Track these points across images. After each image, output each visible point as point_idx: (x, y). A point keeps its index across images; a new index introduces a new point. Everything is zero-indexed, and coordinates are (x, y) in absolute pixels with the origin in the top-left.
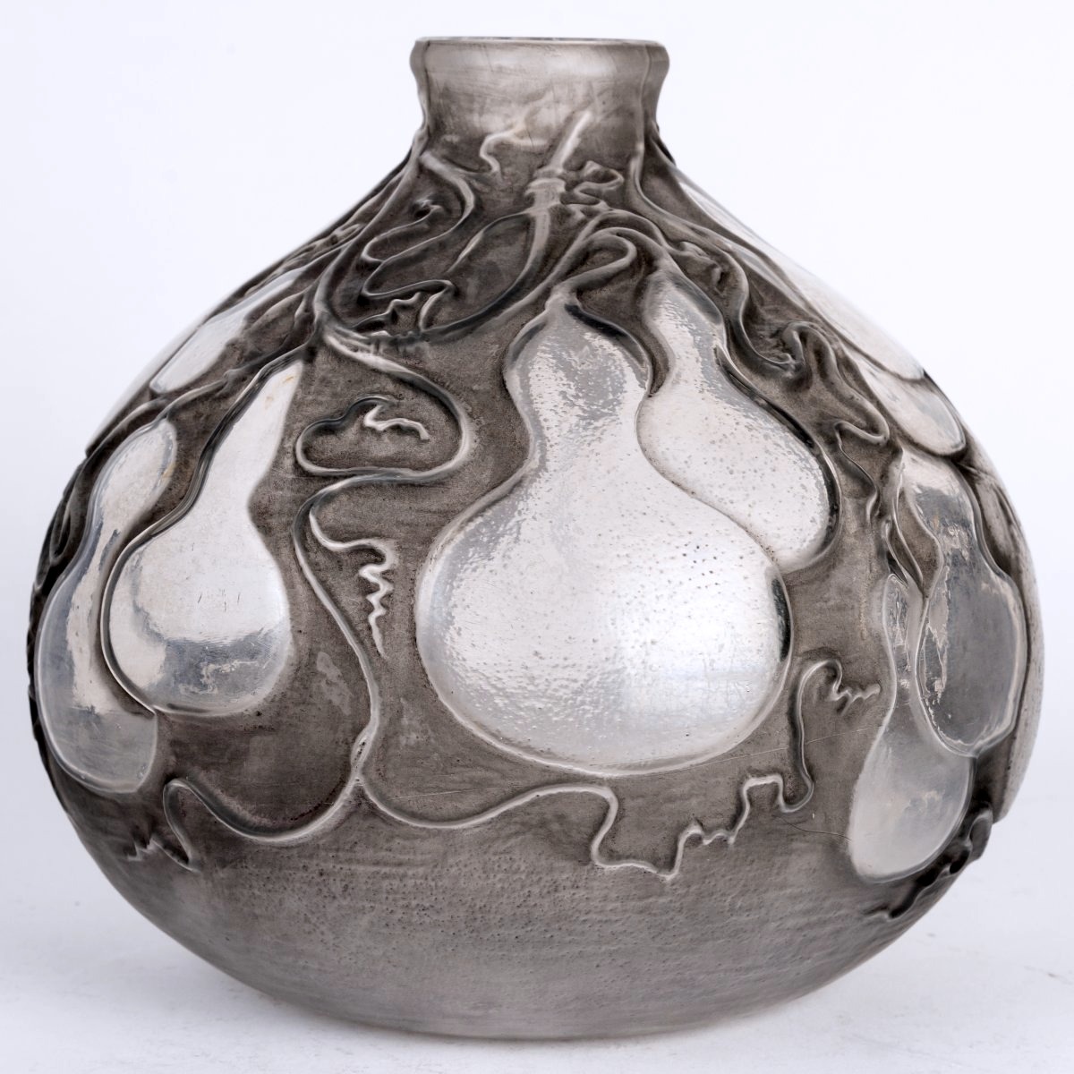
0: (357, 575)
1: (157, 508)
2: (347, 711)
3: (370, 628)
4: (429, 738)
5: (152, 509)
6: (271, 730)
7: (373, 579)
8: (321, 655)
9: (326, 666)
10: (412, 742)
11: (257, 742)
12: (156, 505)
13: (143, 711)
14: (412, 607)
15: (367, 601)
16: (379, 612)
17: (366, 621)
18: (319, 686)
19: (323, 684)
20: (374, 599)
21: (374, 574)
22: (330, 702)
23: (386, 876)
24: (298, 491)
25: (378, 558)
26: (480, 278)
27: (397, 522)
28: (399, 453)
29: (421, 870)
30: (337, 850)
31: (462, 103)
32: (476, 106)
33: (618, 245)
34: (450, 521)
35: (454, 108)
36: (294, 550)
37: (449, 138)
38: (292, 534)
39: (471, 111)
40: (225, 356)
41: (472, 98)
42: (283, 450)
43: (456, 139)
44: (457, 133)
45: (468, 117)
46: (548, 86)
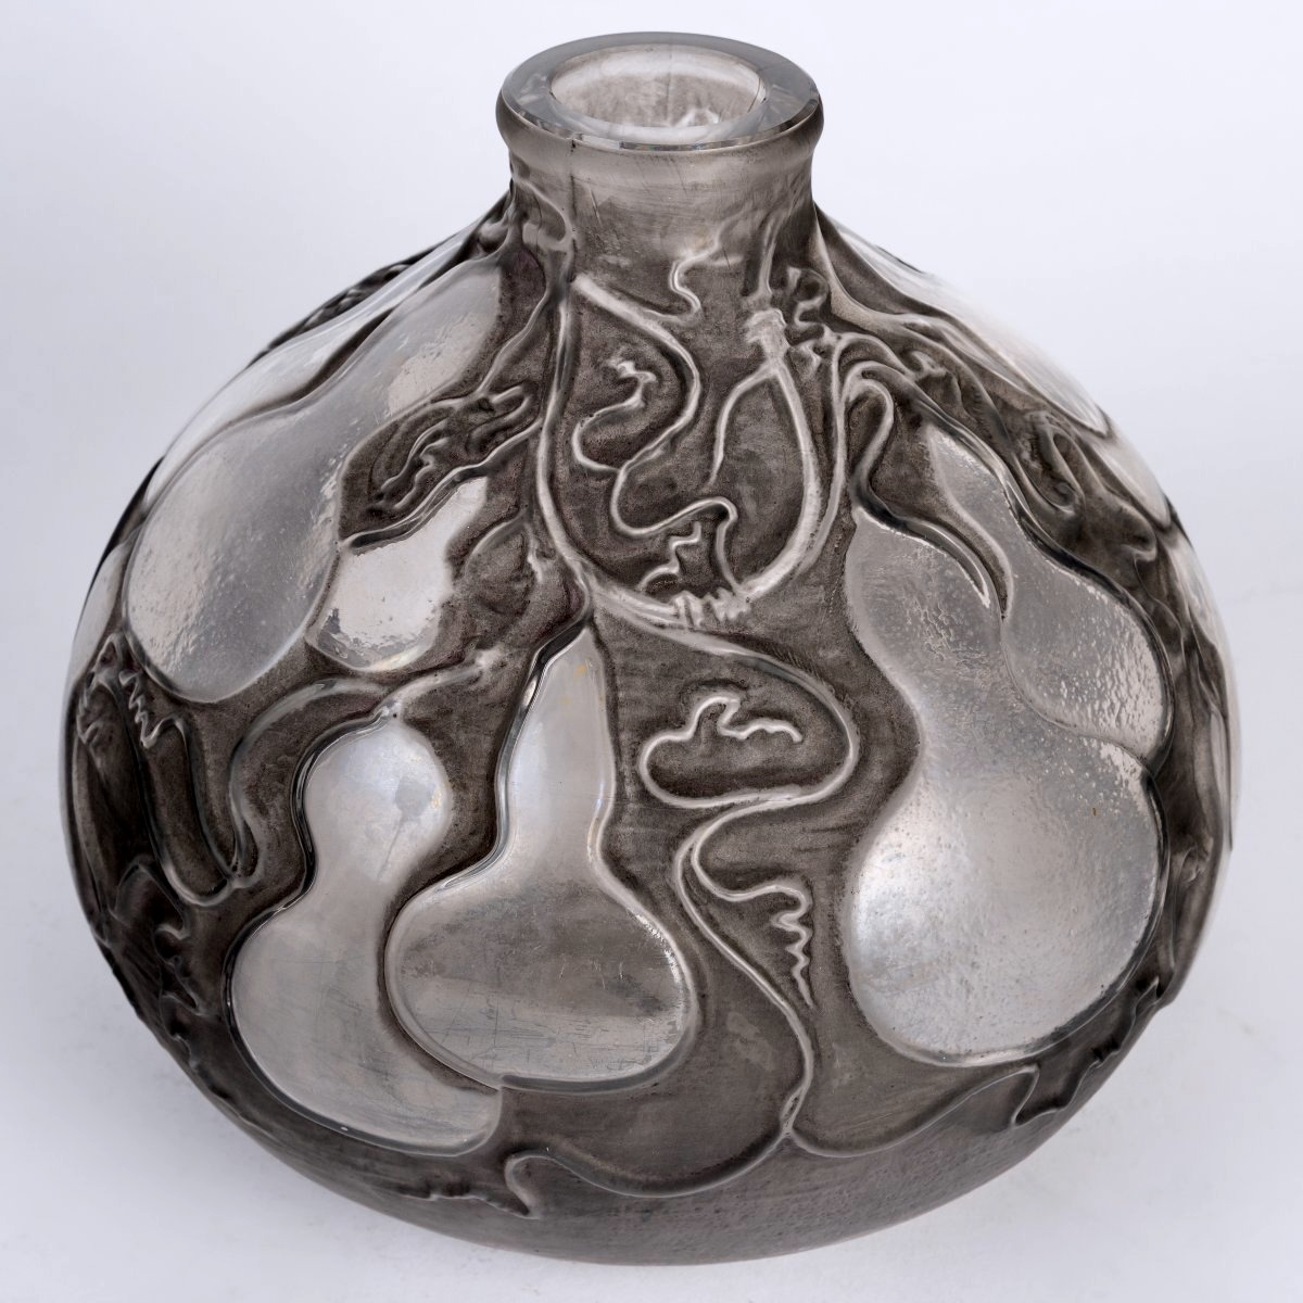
0: (768, 925)
1: (443, 851)
2: (769, 1067)
3: (794, 982)
4: (863, 1073)
5: (438, 852)
6: (669, 1095)
7: (793, 928)
8: (731, 1015)
9: (738, 1023)
10: (845, 1082)
11: (648, 1108)
12: (442, 847)
13: (474, 1085)
14: (839, 948)
15: (786, 953)
16: (803, 961)
17: (789, 973)
18: (731, 1047)
19: (737, 1043)
20: (796, 949)
21: (792, 922)
22: (747, 1061)
23: (797, 1200)
24: (655, 826)
25: (791, 904)
26: (749, 482)
27: (794, 849)
28: (769, 761)
29: (838, 1188)
30: (745, 1190)
31: (635, 223)
32: (657, 227)
33: (871, 396)
34: (858, 841)
35: (620, 226)
36: (681, 906)
37: (612, 259)
38: (672, 887)
39: (649, 231)
40: (446, 622)
41: (651, 218)
42: (620, 778)
43: (625, 262)
44: (624, 255)
45: (644, 238)
46: (749, 196)
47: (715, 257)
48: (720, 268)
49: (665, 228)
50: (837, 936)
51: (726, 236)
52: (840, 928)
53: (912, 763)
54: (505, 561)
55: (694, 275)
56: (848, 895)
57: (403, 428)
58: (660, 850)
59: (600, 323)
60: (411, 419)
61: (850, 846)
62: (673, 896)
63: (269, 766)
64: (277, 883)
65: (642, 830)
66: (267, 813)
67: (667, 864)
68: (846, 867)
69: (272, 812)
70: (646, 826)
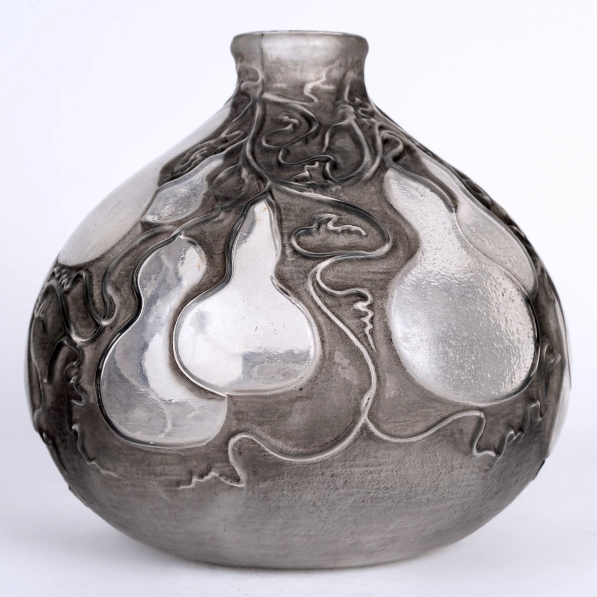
0: (353, 308)
1: (202, 283)
2: (355, 382)
3: (366, 336)
4: (400, 393)
5: (199, 284)
6: (307, 398)
7: (364, 310)
8: (337, 353)
9: (339, 357)
10: (392, 396)
11: (298, 405)
12: (201, 281)
13: (214, 396)
14: (386, 323)
15: (361, 321)
16: (370, 327)
17: (363, 332)
18: (337, 371)
19: (340, 369)
20: (366, 320)
21: (364, 307)
22: (345, 378)
23: (371, 473)
25: (364, 298)
26: (340, 155)
27: (364, 279)
28: (351, 243)
29: (391, 467)
30: (345, 461)
31: (289, 66)
32: (299, 68)
33: (393, 141)
34: (393, 277)
35: (282, 69)
36: (312, 297)
37: (279, 85)
38: (307, 289)
39: (295, 70)
40: (205, 200)
41: (296, 63)
42: (283, 246)
43: (284, 86)
44: (285, 82)
45: (293, 74)
46: (338, 58)
47: (324, 83)
48: (326, 90)
49: (302, 68)
50: (385, 317)
51: (328, 75)
52: (386, 313)
53: (417, 250)
54: (232, 181)
55: (314, 91)
56: (390, 298)
57: (188, 154)
58: (302, 276)
59: (274, 108)
60: (191, 151)
61: (390, 279)
62: (308, 293)
63: (122, 273)
64: (123, 319)
65: (294, 269)
66: (121, 290)
67: (305, 280)
68: (389, 287)
69: (123, 290)
70: (295, 266)
